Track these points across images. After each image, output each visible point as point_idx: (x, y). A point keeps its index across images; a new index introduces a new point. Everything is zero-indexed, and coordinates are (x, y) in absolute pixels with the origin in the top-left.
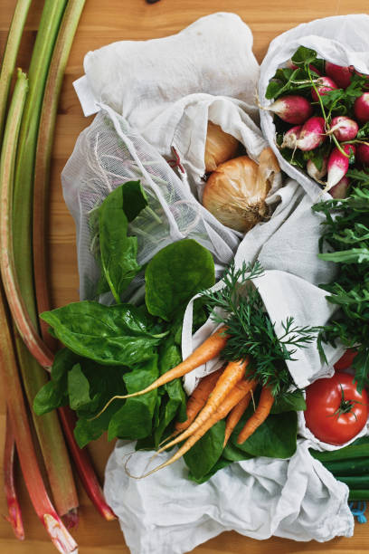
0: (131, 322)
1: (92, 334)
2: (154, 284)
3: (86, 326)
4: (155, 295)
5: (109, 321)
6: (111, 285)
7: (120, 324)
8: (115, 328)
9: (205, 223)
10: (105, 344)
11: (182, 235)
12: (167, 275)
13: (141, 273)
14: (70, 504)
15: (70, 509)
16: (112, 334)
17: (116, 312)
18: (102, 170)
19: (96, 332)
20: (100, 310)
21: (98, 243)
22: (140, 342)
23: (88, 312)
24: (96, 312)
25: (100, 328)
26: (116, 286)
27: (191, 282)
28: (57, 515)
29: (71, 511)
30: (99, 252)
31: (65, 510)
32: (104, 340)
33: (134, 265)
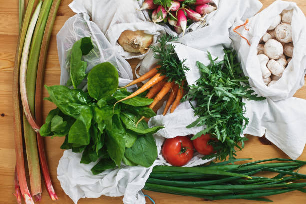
0: (80, 98)
1: (62, 100)
2: (92, 82)
3: (60, 97)
4: (92, 88)
5: (70, 95)
6: (73, 82)
7: (75, 98)
8: (73, 99)
9: (116, 59)
10: (67, 106)
11: (105, 61)
12: (98, 79)
13: (86, 77)
14: (38, 191)
15: (38, 193)
16: (71, 102)
17: (74, 93)
18: (75, 33)
19: (64, 100)
20: (67, 90)
21: (69, 65)
22: (83, 107)
23: (62, 91)
24: (65, 91)
25: (66, 98)
26: (75, 83)
27: (108, 83)
28: (31, 195)
29: (39, 195)
30: (70, 69)
31: (35, 193)
32: (67, 104)
33: (83, 74)
